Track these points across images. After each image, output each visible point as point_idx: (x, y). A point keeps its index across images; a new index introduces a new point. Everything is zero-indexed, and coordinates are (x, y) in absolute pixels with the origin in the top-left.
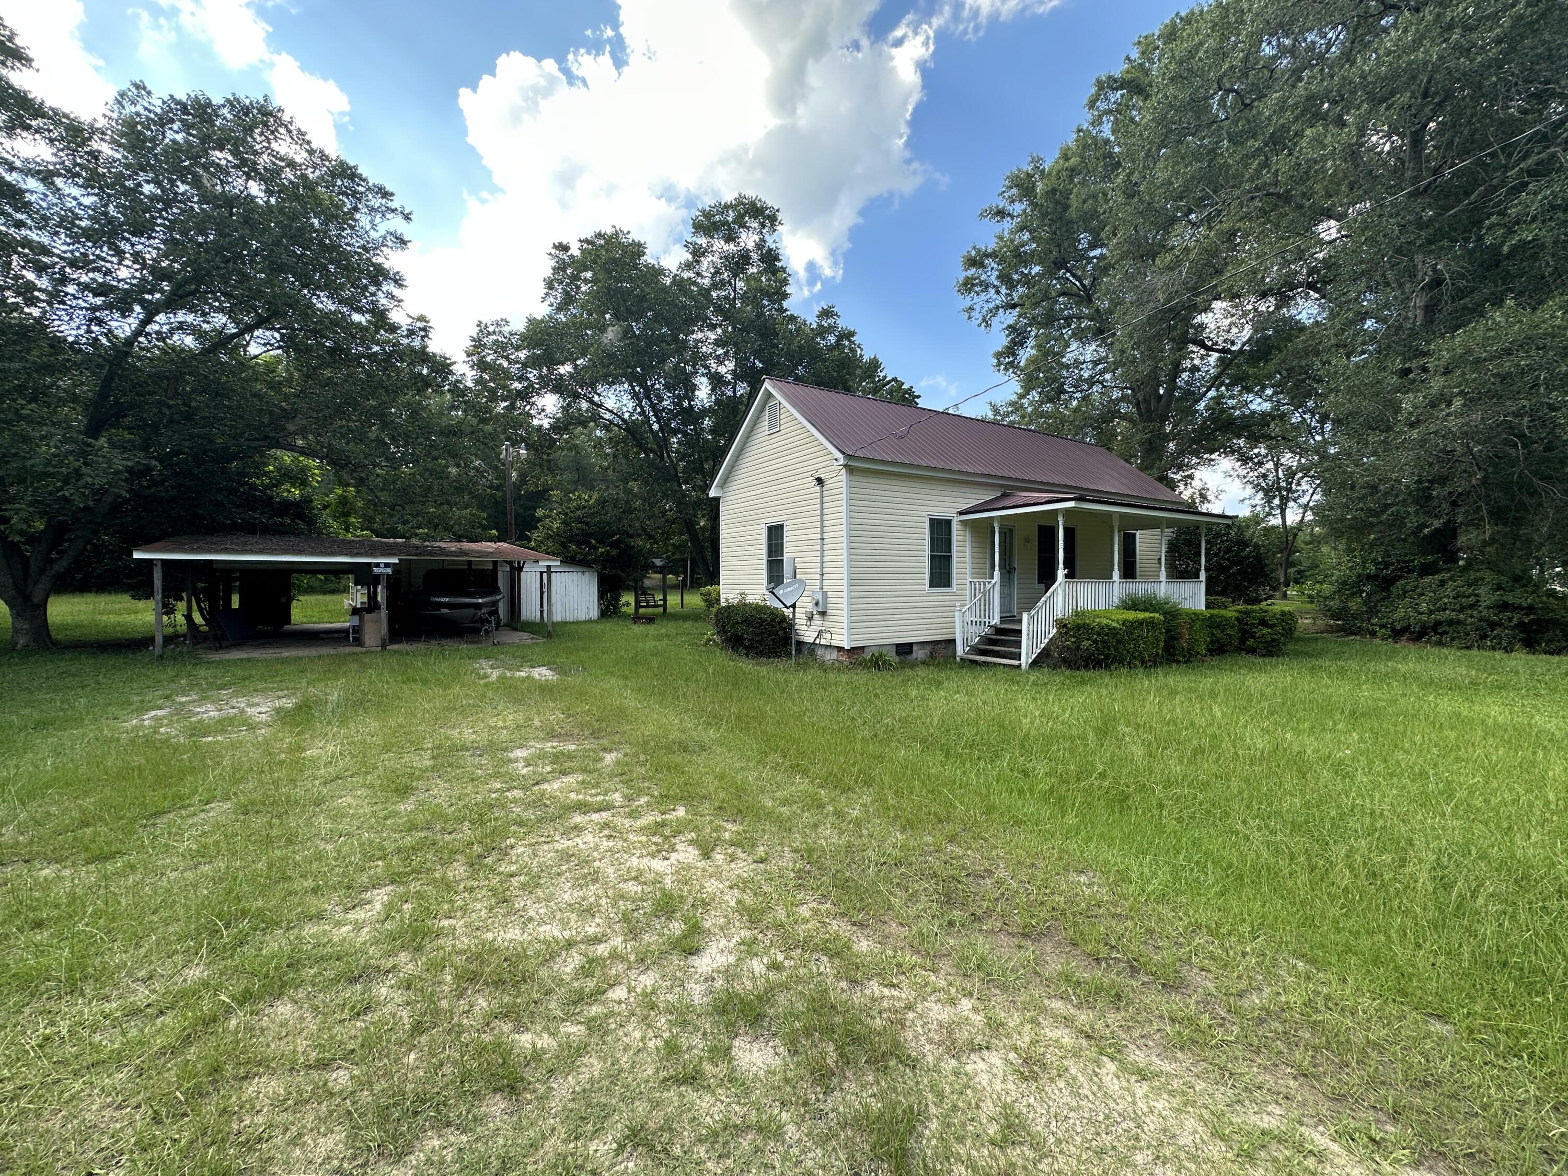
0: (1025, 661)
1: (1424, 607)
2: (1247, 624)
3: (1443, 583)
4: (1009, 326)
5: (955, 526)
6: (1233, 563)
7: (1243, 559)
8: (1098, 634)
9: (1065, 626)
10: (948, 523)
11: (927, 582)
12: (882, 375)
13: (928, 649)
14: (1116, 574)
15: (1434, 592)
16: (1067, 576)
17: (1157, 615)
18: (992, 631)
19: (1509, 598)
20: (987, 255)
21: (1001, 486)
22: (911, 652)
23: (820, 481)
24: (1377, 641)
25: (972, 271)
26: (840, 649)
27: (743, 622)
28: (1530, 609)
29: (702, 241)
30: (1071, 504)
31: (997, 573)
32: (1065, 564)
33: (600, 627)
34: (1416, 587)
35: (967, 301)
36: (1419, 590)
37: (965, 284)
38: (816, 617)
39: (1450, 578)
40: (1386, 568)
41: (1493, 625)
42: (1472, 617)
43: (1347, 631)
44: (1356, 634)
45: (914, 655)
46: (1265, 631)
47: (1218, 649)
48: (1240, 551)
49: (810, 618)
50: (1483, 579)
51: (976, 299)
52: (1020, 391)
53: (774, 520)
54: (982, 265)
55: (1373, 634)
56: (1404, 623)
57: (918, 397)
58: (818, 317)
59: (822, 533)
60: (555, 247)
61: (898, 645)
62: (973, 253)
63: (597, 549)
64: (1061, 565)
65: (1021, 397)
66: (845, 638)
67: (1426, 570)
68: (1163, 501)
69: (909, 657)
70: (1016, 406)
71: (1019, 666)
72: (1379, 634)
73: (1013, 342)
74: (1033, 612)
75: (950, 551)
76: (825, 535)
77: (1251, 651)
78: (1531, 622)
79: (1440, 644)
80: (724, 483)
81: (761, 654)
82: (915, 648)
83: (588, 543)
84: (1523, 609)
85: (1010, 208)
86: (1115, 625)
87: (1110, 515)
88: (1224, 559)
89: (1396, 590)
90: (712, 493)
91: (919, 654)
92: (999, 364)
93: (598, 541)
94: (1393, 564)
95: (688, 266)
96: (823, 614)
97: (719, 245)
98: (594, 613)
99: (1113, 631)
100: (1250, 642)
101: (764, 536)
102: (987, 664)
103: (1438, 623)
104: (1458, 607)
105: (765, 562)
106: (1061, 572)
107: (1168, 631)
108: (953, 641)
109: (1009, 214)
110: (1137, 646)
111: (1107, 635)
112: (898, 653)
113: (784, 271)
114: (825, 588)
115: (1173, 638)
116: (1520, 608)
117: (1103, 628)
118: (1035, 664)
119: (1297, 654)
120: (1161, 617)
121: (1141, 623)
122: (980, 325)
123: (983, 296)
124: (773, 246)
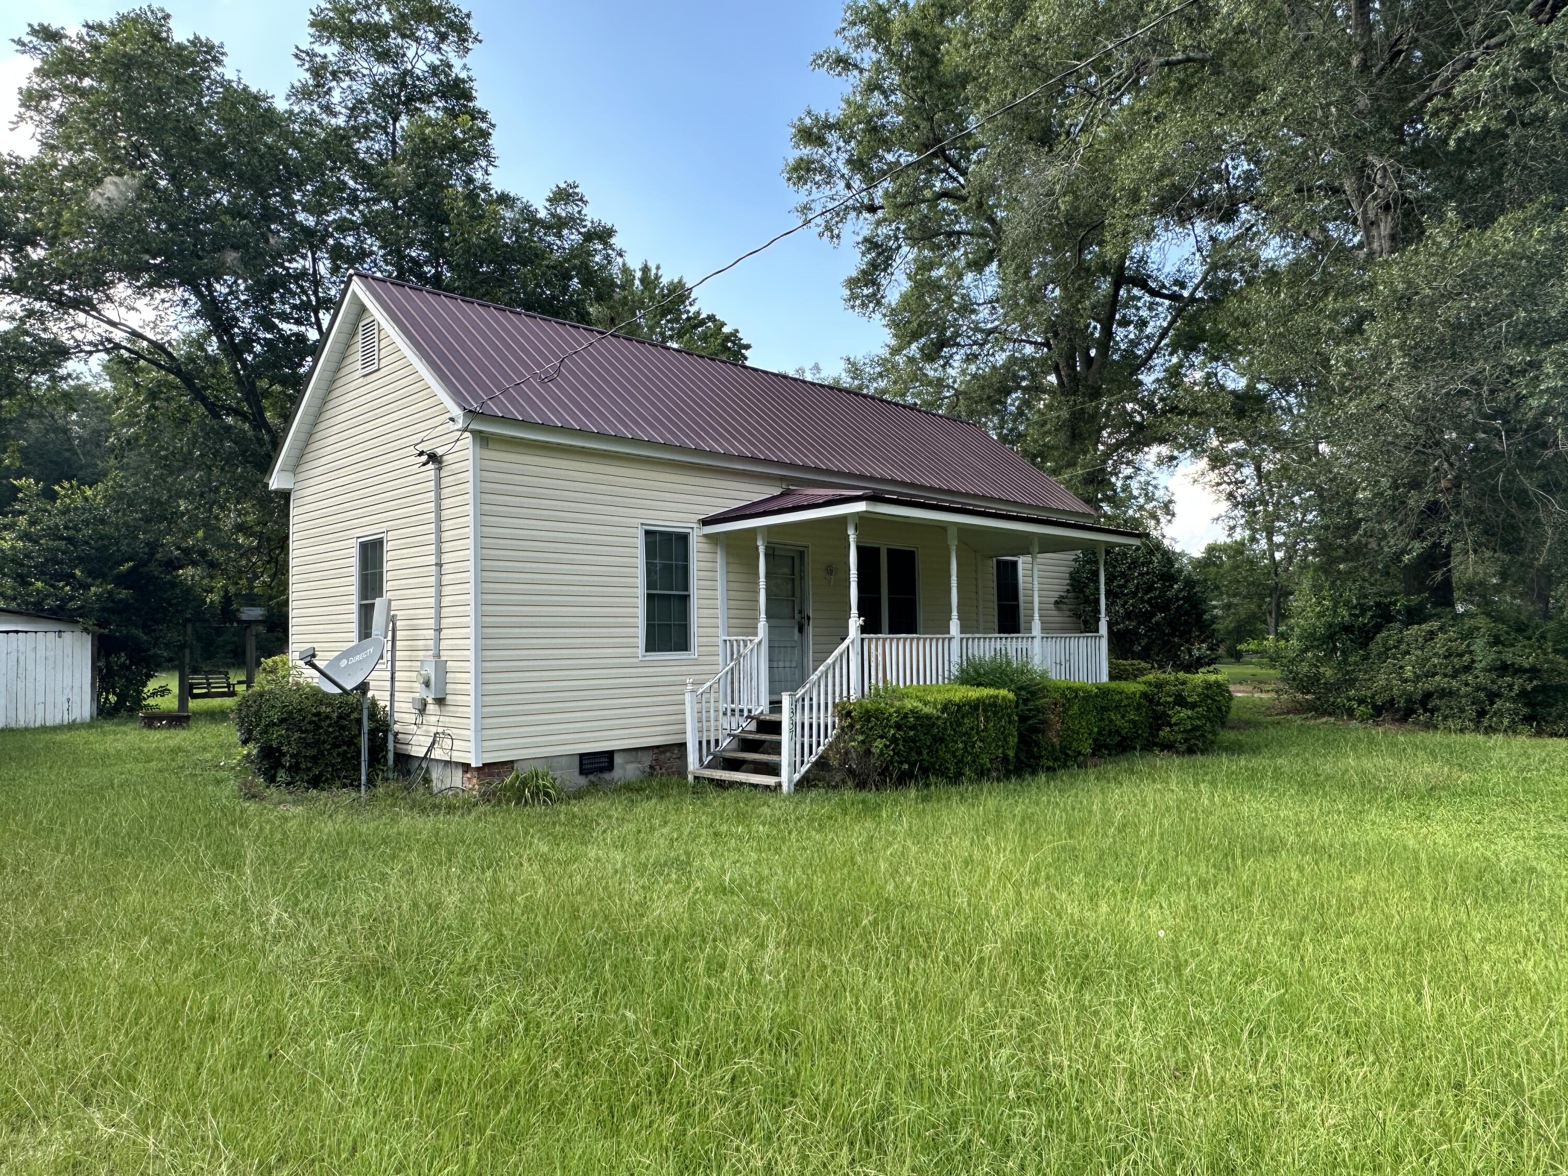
0: (787, 778)
1: (1408, 672)
2: (1159, 704)
3: (1431, 635)
4: (866, 240)
5: (696, 546)
6: (1157, 608)
7: (1169, 601)
8: (898, 727)
9: (849, 714)
10: (683, 538)
11: (641, 641)
12: (692, 310)
13: (647, 760)
14: (955, 626)
15: (1422, 648)
16: (864, 629)
17: (1003, 692)
18: (753, 726)
19: (1509, 656)
20: (830, 127)
21: (782, 478)
22: (610, 767)
23: (433, 458)
24: (1354, 724)
25: (806, 151)
26: (466, 767)
27: (282, 721)
28: (1534, 672)
29: (331, 50)
30: (861, 507)
31: (762, 625)
32: (859, 609)
33: (92, 736)
34: (1400, 641)
35: (801, 196)
36: (1403, 647)
37: (796, 169)
38: (432, 708)
39: (1441, 628)
40: (1363, 614)
41: (1493, 696)
42: (1467, 685)
43: (1319, 709)
44: (1330, 715)
45: (617, 773)
46: (1185, 713)
47: (1119, 744)
48: (1164, 590)
49: (422, 709)
50: (1478, 629)
51: (815, 194)
52: (893, 342)
53: (369, 533)
54: (820, 141)
55: (1350, 713)
56: (1386, 696)
57: (747, 347)
58: (550, 200)
59: (439, 552)
60: (34, 32)
61: (582, 756)
62: (808, 121)
63: (86, 587)
64: (854, 611)
65: (895, 351)
66: (471, 746)
67: (1414, 616)
68: (1057, 511)
69: (607, 776)
70: (886, 367)
71: (779, 785)
72: (1357, 713)
73: (874, 265)
74: (800, 692)
75: (686, 587)
76: (446, 558)
77: (1168, 746)
78: (1535, 689)
79: (1430, 726)
80: (297, 466)
81: (316, 783)
82: (618, 760)
83: (69, 577)
84: (1525, 671)
85: (856, 56)
86: (927, 710)
87: (942, 527)
88: (1143, 602)
89: (1375, 647)
90: (275, 482)
91: (624, 770)
92: (853, 297)
93: (89, 573)
94: (1370, 608)
95: (304, 93)
96: (440, 701)
97: (363, 63)
98: (83, 708)
99: (923, 722)
100: (1165, 732)
101: (355, 562)
102: (732, 784)
103: (1428, 695)
104: (1449, 670)
105: (355, 608)
106: (855, 622)
107: (1023, 719)
108: (683, 746)
109: (856, 66)
110: (967, 744)
111: (913, 728)
112: (583, 772)
113: (484, 119)
114: (445, 655)
115: (1034, 730)
116: (1520, 671)
117: (906, 716)
118: (804, 784)
119: (1235, 749)
120: (1011, 696)
121: (975, 706)
122: (821, 235)
123: (827, 190)
124: (463, 75)
